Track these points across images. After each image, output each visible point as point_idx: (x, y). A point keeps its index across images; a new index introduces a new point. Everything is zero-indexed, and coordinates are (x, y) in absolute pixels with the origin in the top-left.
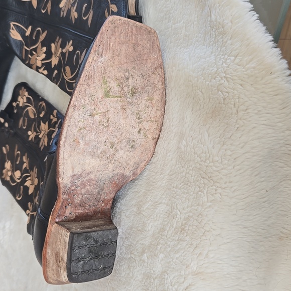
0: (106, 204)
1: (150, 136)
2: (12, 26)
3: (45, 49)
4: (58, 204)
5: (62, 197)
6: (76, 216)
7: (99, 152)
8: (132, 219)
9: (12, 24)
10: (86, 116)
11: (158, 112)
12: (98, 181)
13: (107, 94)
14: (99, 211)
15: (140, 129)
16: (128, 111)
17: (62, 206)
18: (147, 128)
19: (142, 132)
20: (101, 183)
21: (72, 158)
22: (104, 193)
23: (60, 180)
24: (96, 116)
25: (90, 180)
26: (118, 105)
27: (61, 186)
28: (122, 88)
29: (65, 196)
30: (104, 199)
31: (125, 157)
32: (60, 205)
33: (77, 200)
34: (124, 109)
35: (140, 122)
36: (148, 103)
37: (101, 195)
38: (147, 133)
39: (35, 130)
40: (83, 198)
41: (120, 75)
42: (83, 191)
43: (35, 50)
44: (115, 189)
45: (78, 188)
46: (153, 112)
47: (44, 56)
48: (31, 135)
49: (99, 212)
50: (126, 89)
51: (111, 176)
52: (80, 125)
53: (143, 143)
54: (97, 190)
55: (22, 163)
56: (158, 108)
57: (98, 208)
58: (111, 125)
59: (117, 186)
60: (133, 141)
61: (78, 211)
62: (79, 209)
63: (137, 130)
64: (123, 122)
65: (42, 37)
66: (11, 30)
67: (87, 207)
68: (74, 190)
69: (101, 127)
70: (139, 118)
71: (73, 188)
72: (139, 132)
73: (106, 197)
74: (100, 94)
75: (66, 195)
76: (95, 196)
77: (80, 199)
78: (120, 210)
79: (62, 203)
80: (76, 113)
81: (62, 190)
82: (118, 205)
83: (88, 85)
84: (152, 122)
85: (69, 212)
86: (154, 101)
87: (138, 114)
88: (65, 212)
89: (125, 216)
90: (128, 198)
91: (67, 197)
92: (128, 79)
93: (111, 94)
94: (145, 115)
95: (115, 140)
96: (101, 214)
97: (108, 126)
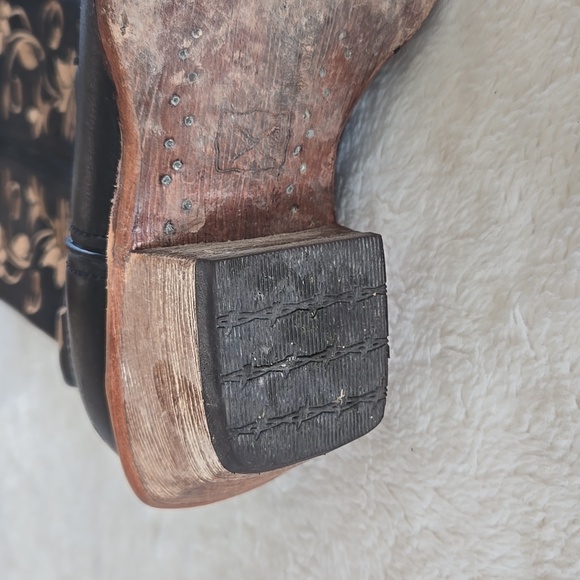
0: (315, 167)
4: (131, 167)
5: (141, 127)
6: (211, 219)
12: (273, 38)
14: (294, 197)
17: (145, 175)
20: (286, 53)
22: (303, 108)
23: (116, 30)
25: (240, 38)
27: (125, 64)
29: (149, 124)
30: (305, 139)
32: (137, 170)
33: (202, 139)
37: (292, 117)
39: (47, 98)
40: (225, 131)
42: (220, 95)
44: (342, 91)
45: (198, 81)
49: (294, 202)
51: (321, 18)
54: (275, 90)
55: (26, 206)
57: (288, 182)
59: (348, 73)
61: (211, 195)
62: (216, 187)
67: (247, 175)
68: (180, 91)
71: (178, 79)
73: (311, 134)
75: (155, 117)
76: (270, 119)
77: (211, 137)
78: (364, 201)
79: (146, 161)
81: (131, 89)
85: (178, 202)
88: (161, 203)
91: (159, 130)
96: (301, 212)
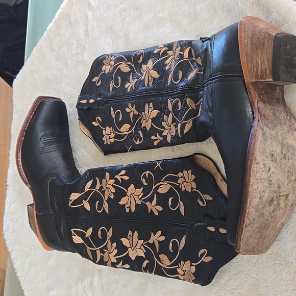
1: (262, 166)
11: (256, 188)
13: (287, 196)
15: (269, 171)
16: (276, 186)
18: (264, 172)
19: (268, 169)
26: (282, 189)
31: (275, 146)
34: (279, 187)
35: (269, 177)
36: (263, 194)
38: (264, 168)
46: (260, 187)
53: (266, 159)
56: (256, 191)
60: (272, 161)
63: (271, 171)
69: (291, 171)
70: (270, 180)
72: (270, 169)
84: (261, 179)
86: (259, 196)
87: (271, 184)
92: (273, 211)
94: (265, 184)
95: (284, 161)
97: (288, 172)
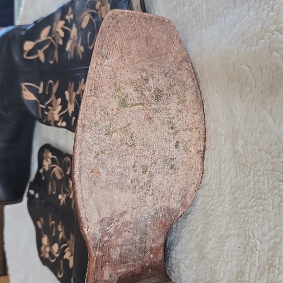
0: (156, 255)
1: (192, 149)
2: (24, 87)
3: (59, 100)
4: (92, 265)
5: (95, 254)
6: (119, 279)
7: (129, 181)
8: (195, 268)
9: (23, 85)
10: (102, 135)
11: (196, 116)
12: (136, 222)
13: (123, 104)
14: (149, 266)
15: (177, 142)
16: (156, 120)
17: (96, 267)
18: (186, 140)
19: (180, 145)
20: (142, 226)
21: (94, 196)
22: (149, 239)
23: (85, 230)
24: (115, 134)
25: (126, 224)
26: (142, 115)
27: (89, 238)
28: (142, 93)
29: (97, 253)
30: (151, 247)
31: (165, 183)
32: (94, 266)
33: (115, 255)
34: (150, 118)
35: (175, 133)
36: (180, 107)
37: (146, 243)
38: (188, 146)
39: (65, 192)
40: (123, 251)
41: (135, 77)
42: (120, 241)
43: (50, 105)
44: (163, 231)
45: (113, 238)
46: (189, 117)
47: (60, 108)
48: (62, 198)
49: (149, 267)
50: (147, 93)
51: (153, 213)
52: (96, 149)
53: (185, 160)
54: (139, 236)
56: (195, 111)
57: (146, 262)
58: (137, 142)
59: (164, 226)
60: (172, 159)
61: (119, 271)
62: (121, 268)
63: (173, 143)
64: (152, 136)
65: (55, 89)
66: (24, 92)
67: (131, 263)
68: (108, 241)
69: (125, 147)
70: (172, 128)
71: (106, 238)
72: (177, 146)
73: (153, 245)
74: (114, 104)
75: (99, 250)
76: (138, 245)
77: (118, 253)
78: (176, 261)
79: (96, 263)
80: (88, 134)
81: (91, 245)
82: (173, 254)
83: (96, 95)
84: (191, 129)
85: (108, 274)
86: (187, 103)
87: (169, 122)
88: (102, 276)
89: (185, 266)
90: (183, 241)
91: (100, 254)
92: (147, 80)
93: (129, 102)
94: (180, 122)
95: (147, 162)
96: (152, 270)
97: (133, 145)
